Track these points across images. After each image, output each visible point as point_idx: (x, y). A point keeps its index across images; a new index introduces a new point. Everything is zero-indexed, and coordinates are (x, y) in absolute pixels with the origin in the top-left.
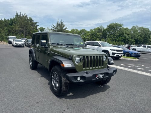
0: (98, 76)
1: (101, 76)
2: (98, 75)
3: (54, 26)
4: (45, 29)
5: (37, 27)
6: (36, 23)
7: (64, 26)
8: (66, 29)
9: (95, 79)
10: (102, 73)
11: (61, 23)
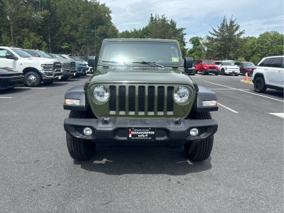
0: (135, 133)
1: (143, 135)
2: (132, 130)
3: (215, 31)
4: (201, 39)
5: (182, 37)
6: (182, 29)
7: (237, 29)
8: (241, 33)
9: (125, 138)
10: (148, 128)
11: (232, 22)
